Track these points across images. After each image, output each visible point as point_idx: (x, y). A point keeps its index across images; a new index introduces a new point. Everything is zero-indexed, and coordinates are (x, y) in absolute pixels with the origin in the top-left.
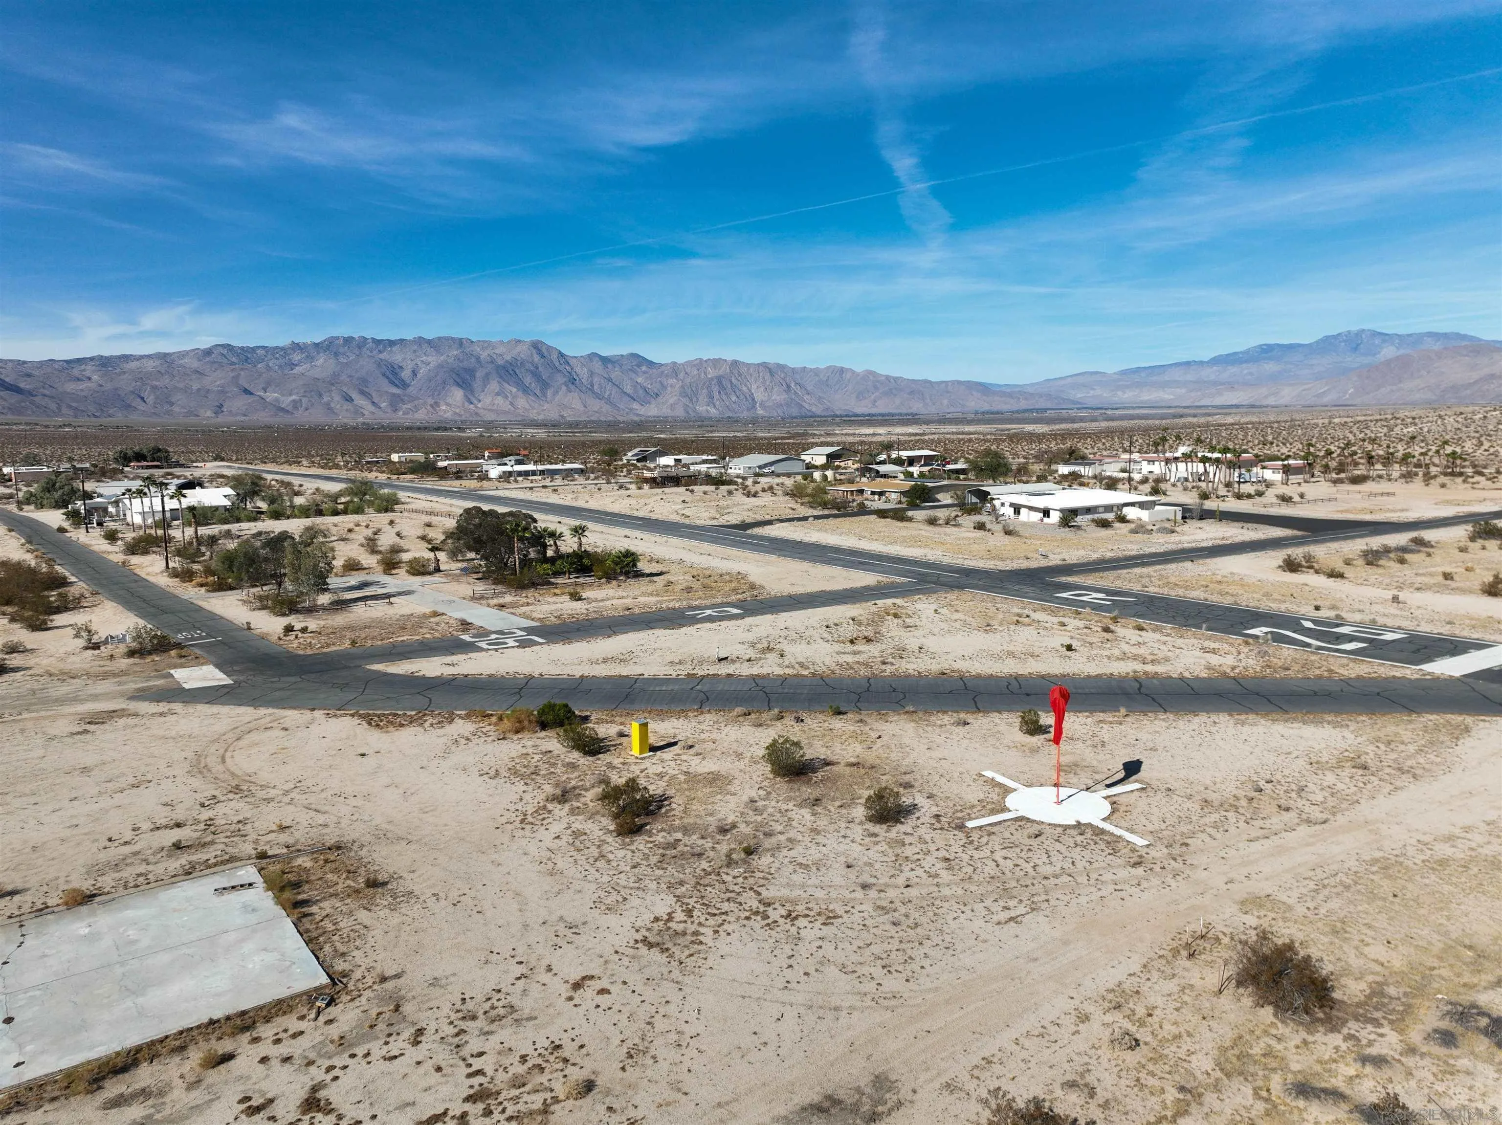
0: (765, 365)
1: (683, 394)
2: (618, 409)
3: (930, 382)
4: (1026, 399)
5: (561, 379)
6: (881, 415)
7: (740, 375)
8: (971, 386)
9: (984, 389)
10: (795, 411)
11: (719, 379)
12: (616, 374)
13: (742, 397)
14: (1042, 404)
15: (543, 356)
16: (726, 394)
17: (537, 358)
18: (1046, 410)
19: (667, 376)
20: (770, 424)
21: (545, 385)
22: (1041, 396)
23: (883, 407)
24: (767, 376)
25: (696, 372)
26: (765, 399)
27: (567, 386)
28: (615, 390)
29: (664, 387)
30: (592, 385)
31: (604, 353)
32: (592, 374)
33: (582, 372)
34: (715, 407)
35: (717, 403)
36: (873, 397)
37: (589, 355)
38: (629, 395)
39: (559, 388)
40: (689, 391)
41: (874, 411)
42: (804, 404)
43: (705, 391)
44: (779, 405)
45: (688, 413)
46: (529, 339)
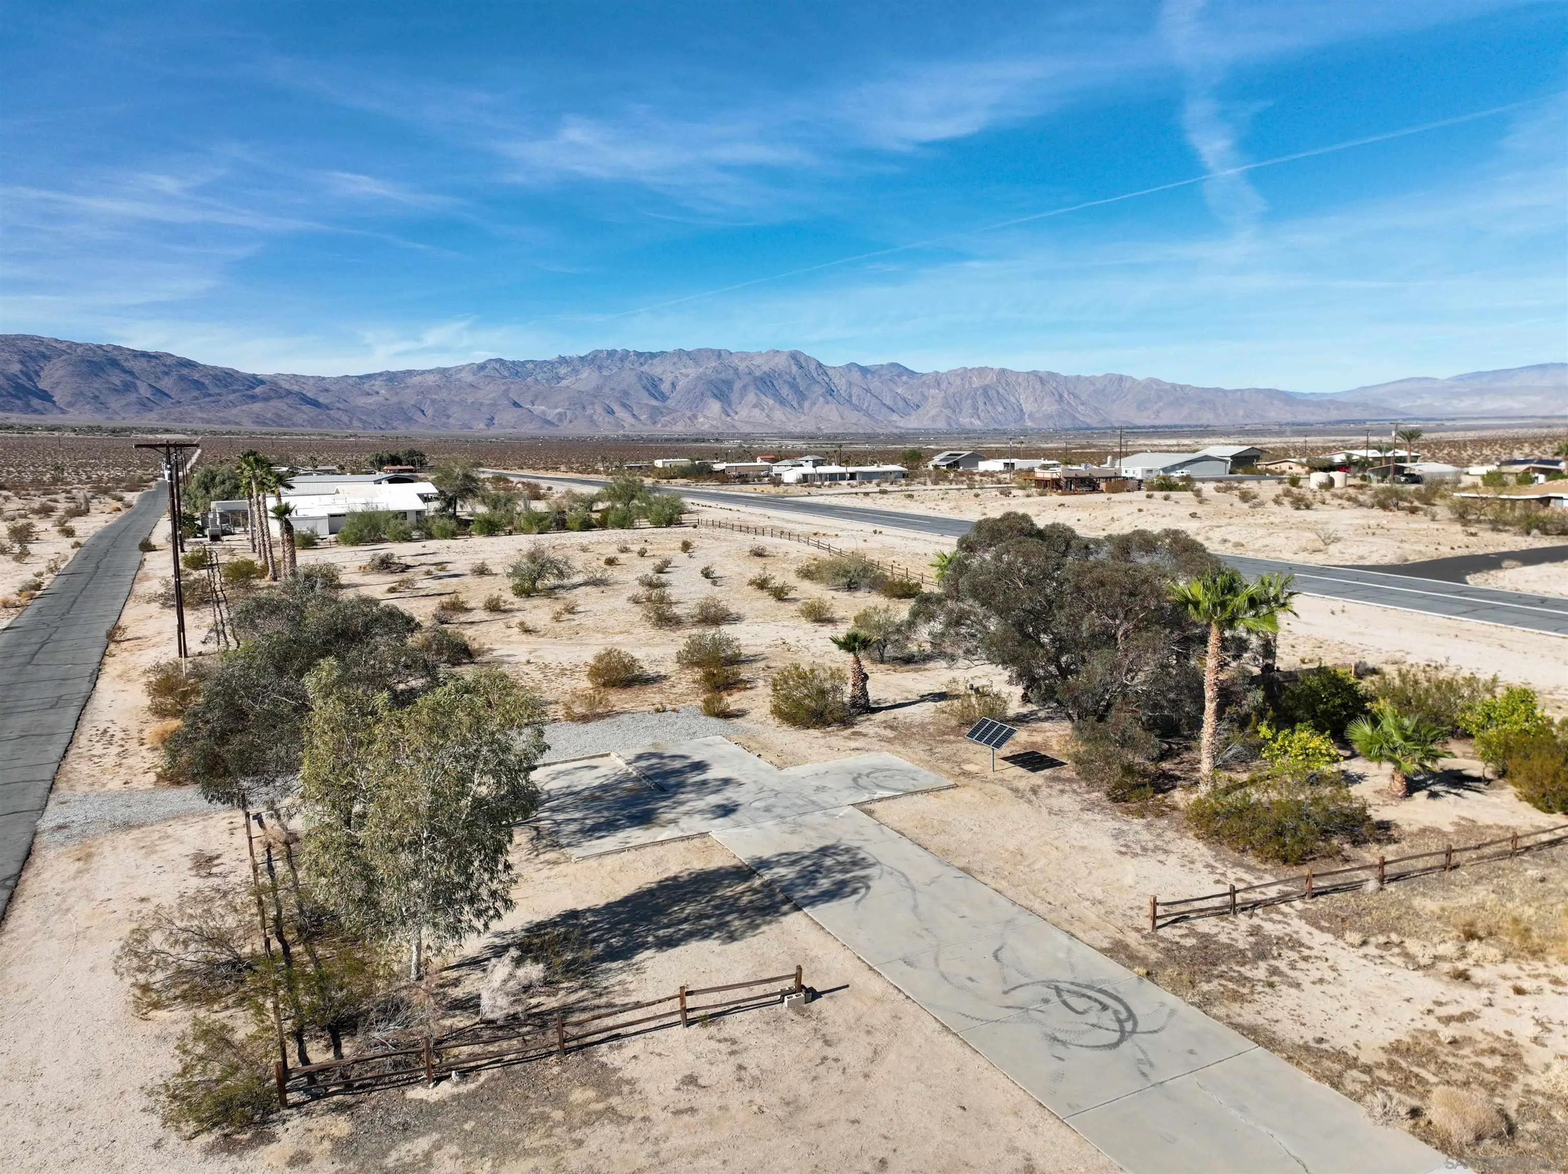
0: (1035, 373)
1: (946, 405)
2: (876, 421)
3: (1225, 392)
4: (1338, 409)
5: (818, 390)
6: (1167, 427)
7: (1008, 384)
8: (1272, 395)
9: (1288, 398)
10: (1068, 423)
11: (985, 390)
12: (875, 384)
13: (1009, 407)
14: (1357, 415)
15: (801, 367)
16: (992, 405)
17: (794, 369)
18: (1364, 422)
19: (929, 387)
20: (1048, 437)
21: (802, 396)
22: (1356, 405)
23: (1166, 418)
24: (1038, 385)
25: (959, 382)
26: (1034, 410)
27: (825, 398)
28: (874, 401)
29: (925, 398)
30: (850, 396)
31: (865, 363)
32: (850, 384)
33: (840, 383)
34: (979, 418)
35: (982, 415)
36: (1156, 407)
37: (848, 366)
38: (889, 408)
39: (817, 399)
40: (952, 402)
41: (1157, 422)
42: (1077, 415)
43: (969, 401)
44: (1051, 417)
45: (949, 424)
46: (787, 349)
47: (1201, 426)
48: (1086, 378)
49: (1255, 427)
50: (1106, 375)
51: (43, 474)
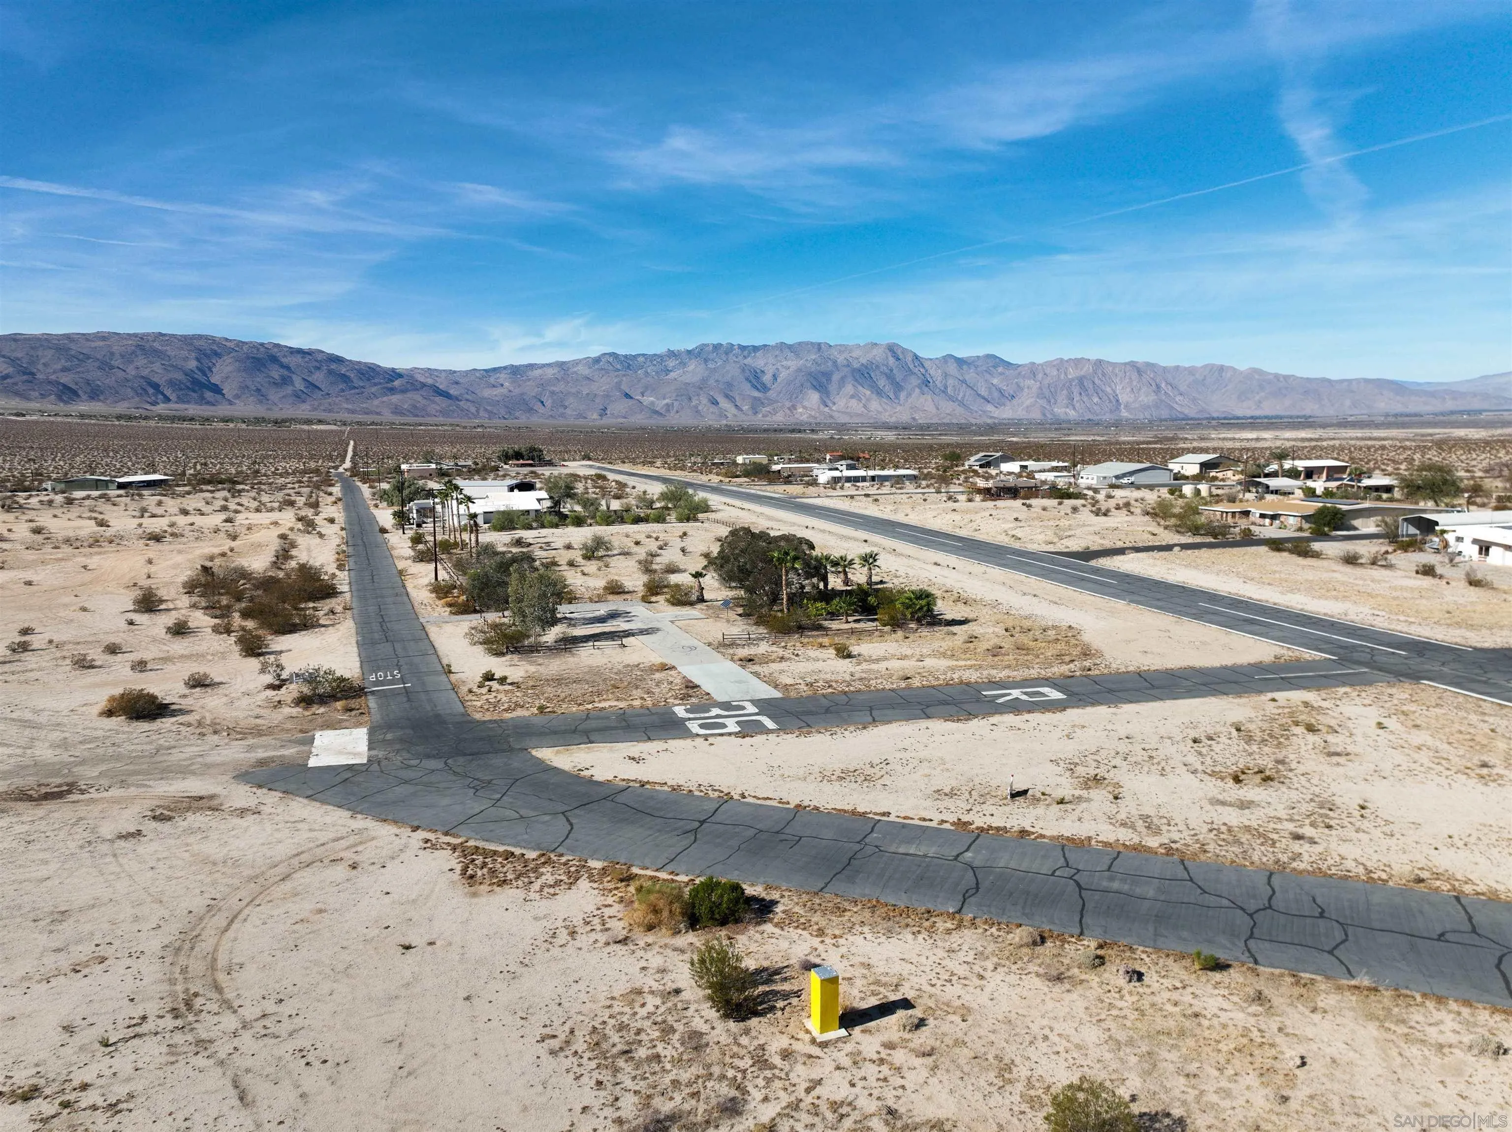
0: (1133, 365)
1: (1041, 395)
2: (971, 411)
3: (1329, 381)
4: (1455, 399)
5: (914, 381)
6: (1266, 417)
7: (1104, 375)
8: (1381, 384)
9: (1398, 388)
10: (1165, 413)
11: (1081, 380)
12: (970, 375)
13: (1105, 398)
14: (1476, 405)
15: (898, 359)
16: (1088, 395)
17: (891, 361)
18: (1480, 412)
19: (1024, 377)
20: (1136, 427)
21: (898, 387)
22: (1475, 395)
23: (1269, 409)
24: (1135, 376)
25: (1055, 373)
26: (1131, 400)
27: (920, 388)
28: (969, 392)
29: (1020, 388)
30: (946, 387)
31: (959, 354)
32: (946, 375)
33: (936, 374)
34: (1074, 409)
35: (1077, 405)
36: (1257, 398)
37: (944, 357)
38: (984, 398)
39: (913, 390)
40: (1047, 393)
41: (1257, 413)
42: (1175, 406)
43: (1065, 392)
44: (1147, 407)
45: (1044, 415)
46: (884, 342)
47: (1304, 416)
48: (1185, 369)
49: (1360, 418)
50: (1206, 366)
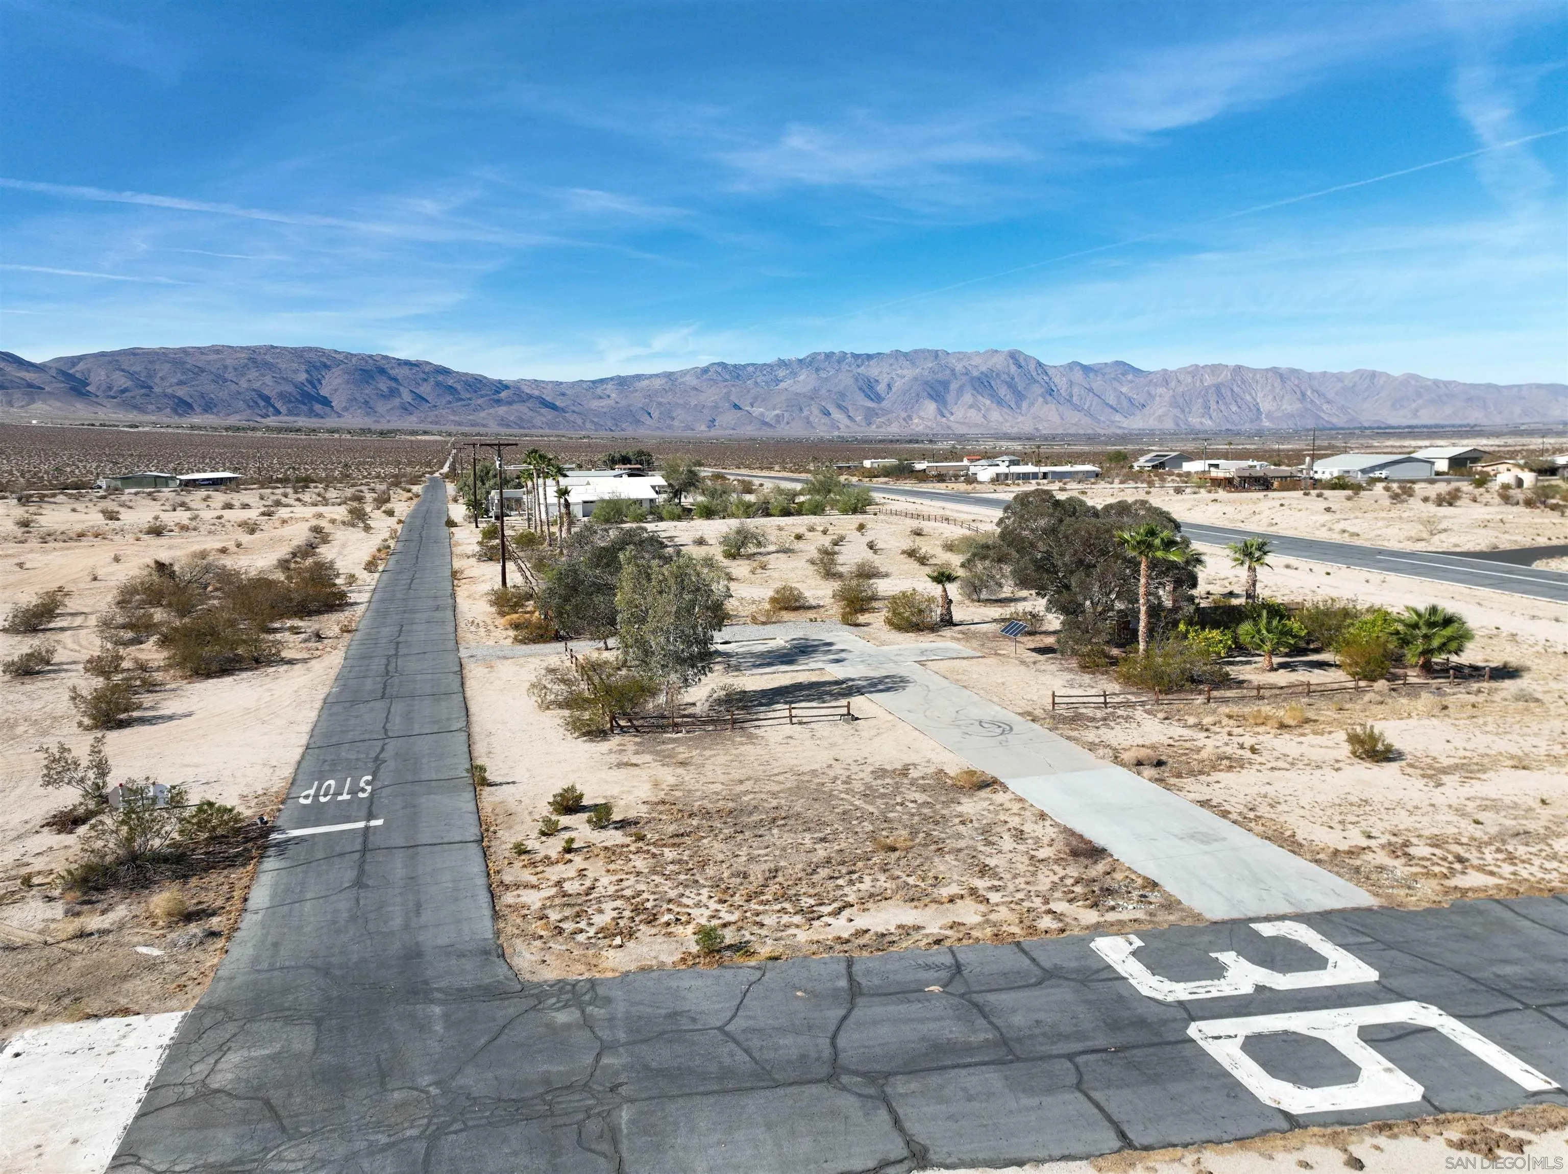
0: (1275, 371)
1: (1174, 404)
2: (1099, 421)
3: (1496, 387)
5: (1037, 390)
6: (1425, 426)
7: (1243, 382)
8: (1556, 390)
10: (1310, 423)
11: (1218, 388)
12: (1097, 384)
13: (1244, 407)
15: (1020, 367)
16: (1226, 404)
17: (1013, 369)
19: (1156, 385)
20: (1279, 437)
21: (1020, 396)
23: (1426, 418)
24: (1278, 383)
25: (1189, 380)
26: (1273, 409)
27: (1044, 398)
28: (1096, 401)
29: (1151, 397)
30: (1071, 396)
31: (1085, 361)
32: (1071, 383)
33: (1061, 382)
34: (1211, 418)
35: (1214, 415)
36: (1414, 406)
37: (1069, 364)
38: (1111, 407)
39: (1035, 399)
40: (1181, 401)
41: (1414, 422)
42: (1322, 415)
43: (1200, 400)
44: (1291, 416)
45: (1178, 425)
46: (1006, 349)
47: (1468, 425)
48: (1333, 375)
49: (1533, 426)
50: (1356, 372)
51: (333, 470)
